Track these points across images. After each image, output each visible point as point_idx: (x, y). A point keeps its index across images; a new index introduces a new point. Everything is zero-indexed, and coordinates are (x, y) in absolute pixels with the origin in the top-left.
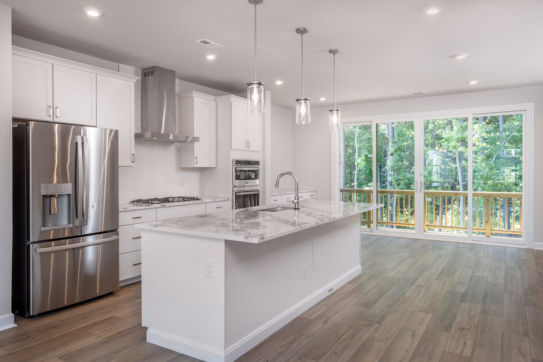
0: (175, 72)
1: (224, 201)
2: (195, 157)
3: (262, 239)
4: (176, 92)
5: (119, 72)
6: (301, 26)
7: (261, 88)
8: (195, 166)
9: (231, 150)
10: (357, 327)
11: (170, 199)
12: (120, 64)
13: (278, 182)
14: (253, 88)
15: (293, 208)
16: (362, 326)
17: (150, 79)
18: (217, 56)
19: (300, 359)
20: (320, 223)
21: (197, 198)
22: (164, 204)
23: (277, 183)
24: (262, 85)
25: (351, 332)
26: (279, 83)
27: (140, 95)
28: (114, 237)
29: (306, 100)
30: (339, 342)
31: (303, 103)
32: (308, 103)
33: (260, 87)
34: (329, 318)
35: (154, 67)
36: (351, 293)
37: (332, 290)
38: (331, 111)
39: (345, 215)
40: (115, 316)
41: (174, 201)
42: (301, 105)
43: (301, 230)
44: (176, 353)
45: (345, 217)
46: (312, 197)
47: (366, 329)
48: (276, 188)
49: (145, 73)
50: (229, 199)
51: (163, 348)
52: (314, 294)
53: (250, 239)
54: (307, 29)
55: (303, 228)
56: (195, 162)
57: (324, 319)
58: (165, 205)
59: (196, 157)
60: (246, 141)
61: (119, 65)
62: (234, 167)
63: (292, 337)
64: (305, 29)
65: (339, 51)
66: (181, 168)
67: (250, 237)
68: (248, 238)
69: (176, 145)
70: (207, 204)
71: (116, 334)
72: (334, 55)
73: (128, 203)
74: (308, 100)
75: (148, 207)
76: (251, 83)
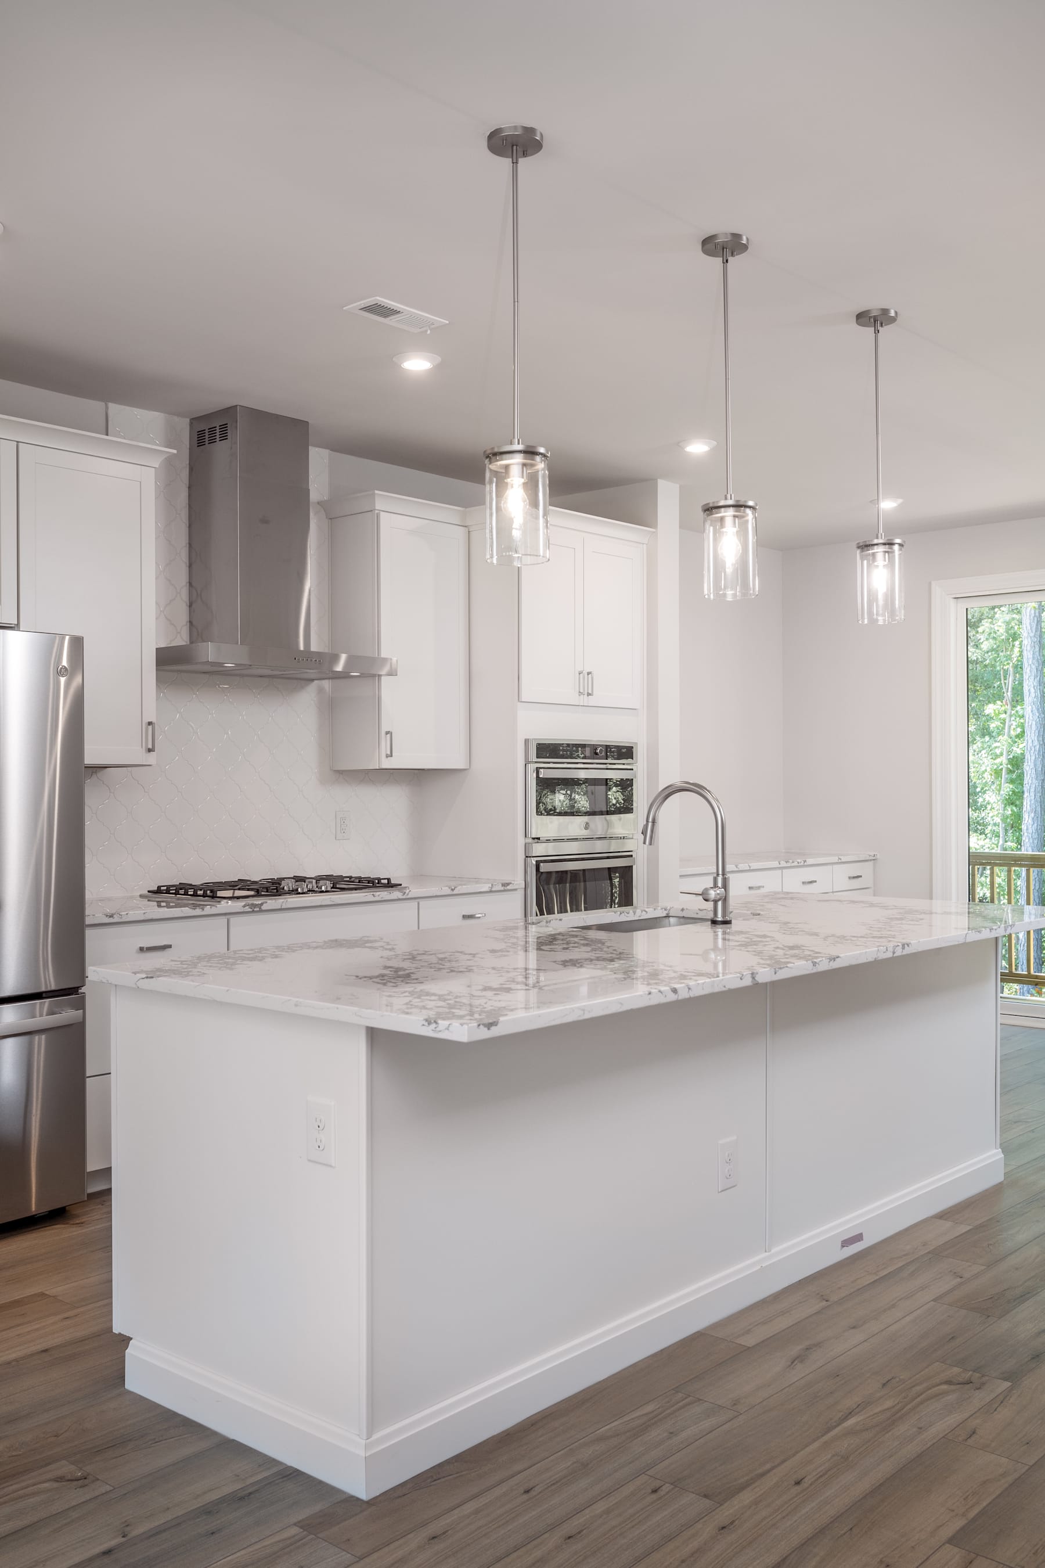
0: (308, 422)
1: (491, 891)
2: (384, 729)
3: (489, 1026)
4: (314, 496)
5: (107, 435)
6: (722, 227)
7: (536, 467)
8: (386, 764)
9: (519, 703)
10: (918, 1388)
11: (287, 885)
12: (110, 405)
13: (650, 820)
14: (507, 467)
15: (703, 920)
16: (941, 1384)
17: (220, 449)
18: (439, 359)
19: (655, 1491)
20: (765, 975)
21: (389, 880)
22: (258, 901)
23: (650, 824)
24: (538, 458)
25: (889, 1404)
26: (698, 448)
27: (184, 514)
28: (68, 1015)
29: (741, 506)
30: (826, 1438)
31: (729, 521)
32: (747, 521)
33: (532, 465)
34: (818, 1345)
35: (230, 411)
36: (937, 1254)
37: (859, 1238)
38: (865, 546)
39: (891, 949)
40: (47, 1293)
41: (299, 890)
42: (722, 526)
43: (672, 997)
44: (215, 1433)
45: (889, 955)
46: (856, 884)
47: (951, 1398)
48: (644, 843)
49: (201, 434)
50: (509, 887)
51: (174, 1415)
52: (773, 1251)
53: (443, 1024)
54: (744, 238)
55: (679, 992)
56: (385, 748)
57: (796, 1350)
58: (262, 904)
59: (387, 733)
60: (581, 669)
61: (107, 408)
62: (532, 767)
63: (649, 1408)
64: (737, 237)
65: (896, 313)
66: (341, 772)
67: (444, 1019)
68: (436, 1022)
69: (321, 690)
70: (422, 903)
71: (32, 1355)
72: (877, 332)
73: (141, 896)
74: (750, 507)
75: (198, 912)
76: (496, 450)
